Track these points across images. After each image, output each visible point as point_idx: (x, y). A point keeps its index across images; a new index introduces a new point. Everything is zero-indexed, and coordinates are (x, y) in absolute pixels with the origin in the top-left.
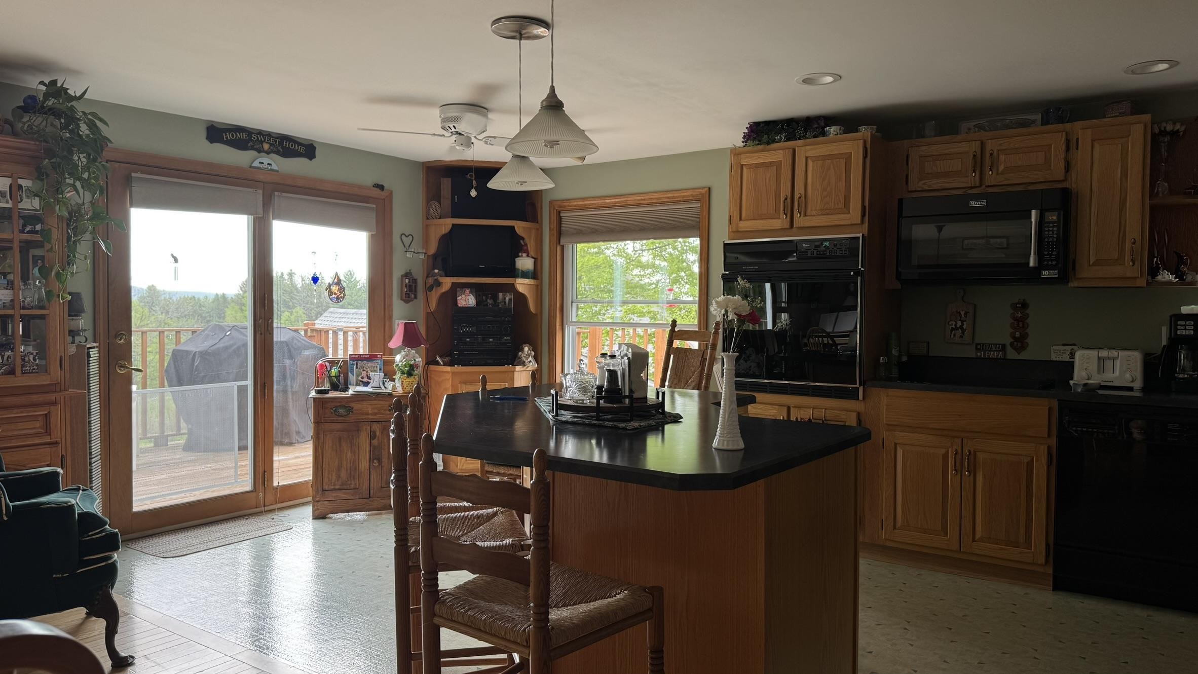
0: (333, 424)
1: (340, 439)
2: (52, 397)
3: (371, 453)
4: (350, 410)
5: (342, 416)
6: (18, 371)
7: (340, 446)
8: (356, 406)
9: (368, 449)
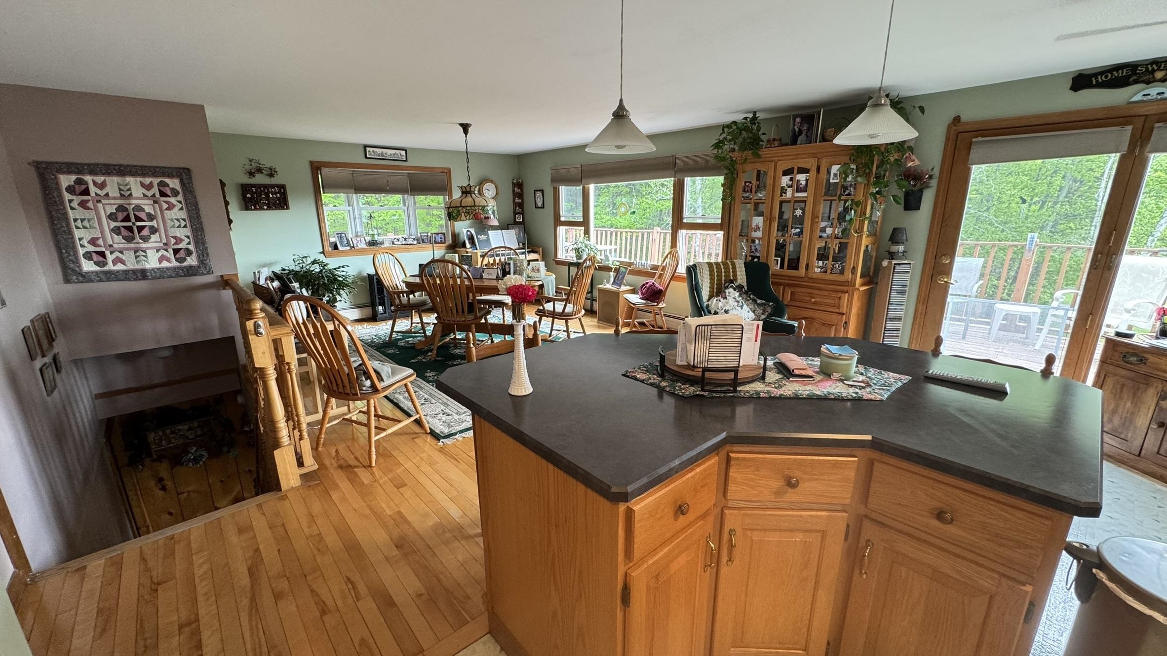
0: (1118, 369)
1: (1123, 385)
2: (845, 288)
3: (1155, 413)
4: (1142, 361)
5: (1131, 364)
6: (829, 271)
7: (1121, 391)
8: (1152, 359)
9: (1152, 408)
